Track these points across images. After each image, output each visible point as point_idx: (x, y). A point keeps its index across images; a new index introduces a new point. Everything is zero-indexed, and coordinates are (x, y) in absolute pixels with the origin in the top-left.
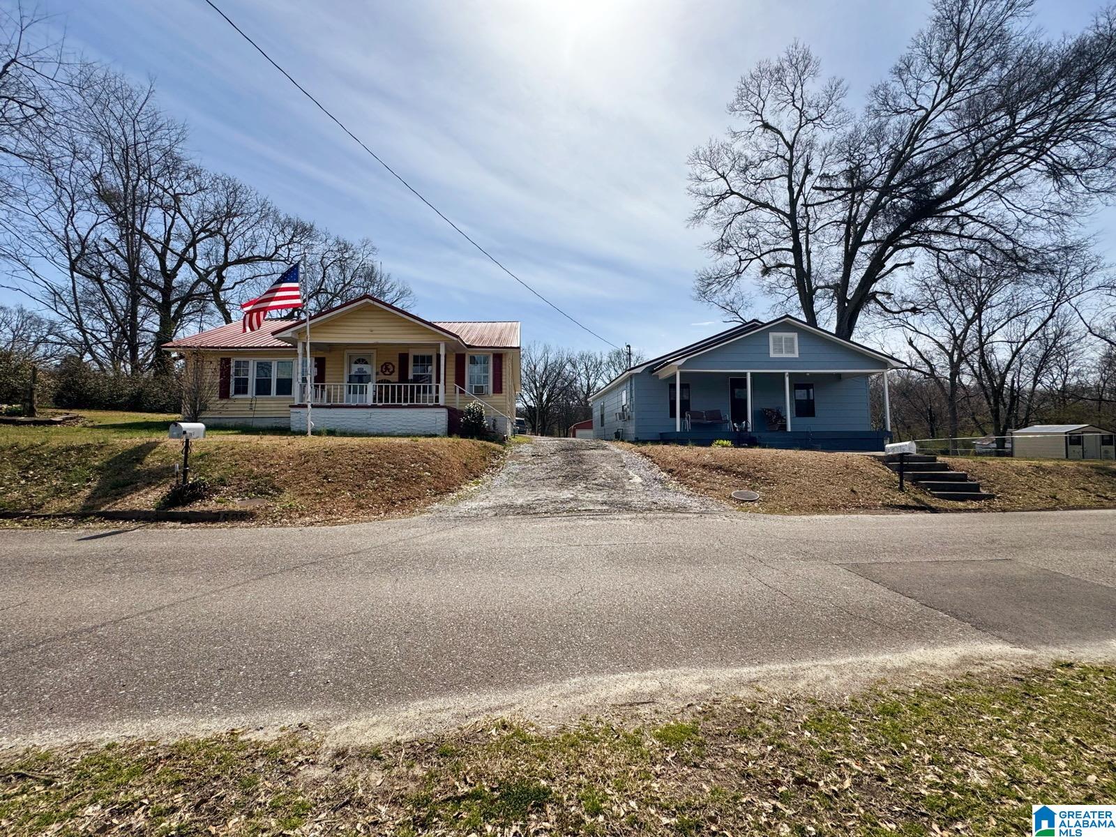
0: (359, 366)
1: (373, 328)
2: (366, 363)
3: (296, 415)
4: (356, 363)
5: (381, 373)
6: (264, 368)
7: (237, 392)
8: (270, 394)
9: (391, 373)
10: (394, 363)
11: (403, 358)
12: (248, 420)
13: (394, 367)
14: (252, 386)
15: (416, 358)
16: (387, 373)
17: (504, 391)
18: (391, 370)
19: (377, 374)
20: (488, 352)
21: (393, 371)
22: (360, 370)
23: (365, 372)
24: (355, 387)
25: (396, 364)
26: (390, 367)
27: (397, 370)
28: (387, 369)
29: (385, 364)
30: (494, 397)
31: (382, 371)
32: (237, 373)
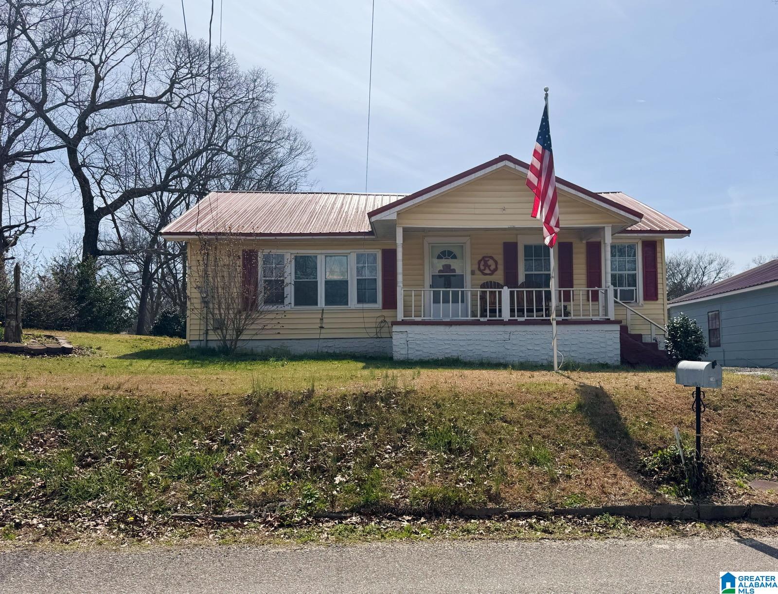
0: (444, 262)
1: (506, 206)
2: (455, 257)
3: (401, 336)
4: (439, 257)
5: (477, 272)
6: (305, 265)
7: (267, 302)
8: (317, 304)
9: (493, 272)
10: (496, 257)
11: (510, 249)
12: (286, 343)
13: (496, 263)
14: (290, 292)
15: (527, 248)
16: (487, 271)
17: (660, 296)
18: (493, 267)
19: (473, 273)
20: (635, 238)
21: (496, 269)
22: (447, 268)
23: (454, 271)
24: (446, 294)
25: (500, 258)
26: (491, 262)
27: (501, 267)
28: (487, 265)
29: (484, 258)
30: (646, 306)
31: (479, 269)
32: (267, 271)
